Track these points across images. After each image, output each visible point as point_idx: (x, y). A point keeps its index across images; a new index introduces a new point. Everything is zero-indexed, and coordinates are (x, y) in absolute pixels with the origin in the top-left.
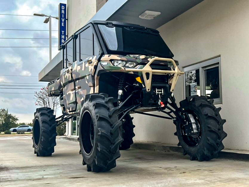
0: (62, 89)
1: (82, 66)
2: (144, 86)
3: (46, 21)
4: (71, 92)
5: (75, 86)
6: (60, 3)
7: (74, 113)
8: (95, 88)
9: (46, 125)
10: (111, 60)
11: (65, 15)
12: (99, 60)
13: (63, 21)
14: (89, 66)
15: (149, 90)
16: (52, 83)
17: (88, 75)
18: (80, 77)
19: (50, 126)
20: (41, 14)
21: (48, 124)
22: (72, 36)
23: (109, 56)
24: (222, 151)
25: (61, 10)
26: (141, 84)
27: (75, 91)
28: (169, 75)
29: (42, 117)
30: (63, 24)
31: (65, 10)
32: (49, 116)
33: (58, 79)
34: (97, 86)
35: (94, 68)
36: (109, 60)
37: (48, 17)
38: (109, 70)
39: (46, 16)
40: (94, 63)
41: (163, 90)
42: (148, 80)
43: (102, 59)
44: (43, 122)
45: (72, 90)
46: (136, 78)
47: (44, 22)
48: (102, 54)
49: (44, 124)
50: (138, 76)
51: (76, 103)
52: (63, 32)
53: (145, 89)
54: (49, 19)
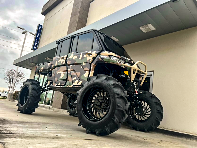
0: (52, 70)
1: (80, 56)
2: (129, 78)
3: (23, 33)
4: (62, 73)
5: (67, 69)
6: (39, 24)
7: (62, 87)
8: (91, 72)
9: (35, 92)
10: (110, 56)
11: (40, 31)
12: (99, 54)
13: (38, 34)
14: (87, 57)
15: (132, 81)
16: (42, 64)
17: (85, 63)
18: (75, 63)
19: (38, 93)
20: (22, 28)
21: (36, 91)
22: (72, 36)
23: (108, 53)
24: (157, 128)
25: (39, 28)
26: (128, 76)
27: (67, 72)
28: (140, 74)
29: (32, 86)
30: (38, 36)
31: (41, 29)
32: (38, 86)
33: (48, 63)
34: (92, 71)
35: (93, 59)
36: (109, 55)
37: (25, 31)
38: (107, 62)
39: (25, 30)
40: (93, 55)
41: (137, 83)
42: (134, 74)
43: (102, 53)
44: (33, 89)
45: (63, 71)
46: (124, 72)
47: (22, 33)
48: (102, 51)
49: (33, 91)
50: (127, 70)
51: (66, 80)
52: (37, 40)
53: (130, 80)
54: (26, 32)
